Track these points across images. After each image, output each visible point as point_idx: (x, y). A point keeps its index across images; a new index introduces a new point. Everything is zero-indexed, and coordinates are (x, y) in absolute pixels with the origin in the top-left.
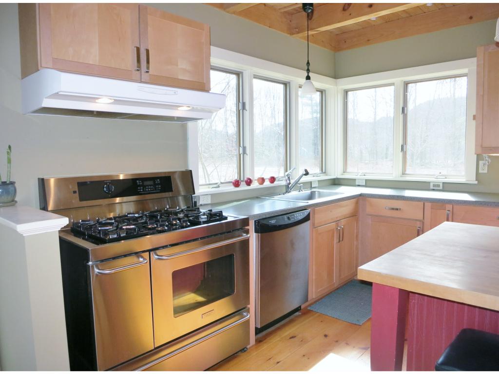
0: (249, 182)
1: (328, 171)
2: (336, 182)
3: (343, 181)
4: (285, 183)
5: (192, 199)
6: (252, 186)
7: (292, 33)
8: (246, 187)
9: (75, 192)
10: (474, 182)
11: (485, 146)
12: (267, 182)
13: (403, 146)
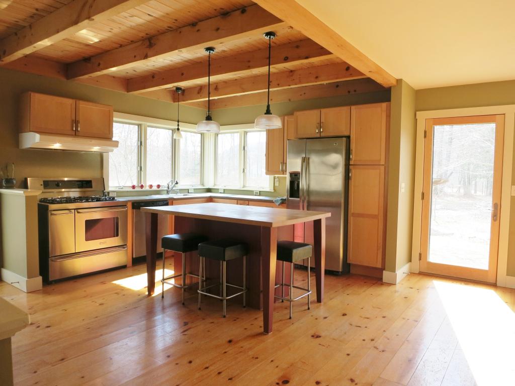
0: (142, 186)
1: (205, 184)
2: (209, 190)
3: (212, 190)
4: (166, 189)
5: (104, 193)
6: (144, 189)
7: (174, 102)
8: (140, 189)
9: (42, 185)
10: (273, 191)
11: (270, 170)
12: (155, 188)
13: (244, 170)
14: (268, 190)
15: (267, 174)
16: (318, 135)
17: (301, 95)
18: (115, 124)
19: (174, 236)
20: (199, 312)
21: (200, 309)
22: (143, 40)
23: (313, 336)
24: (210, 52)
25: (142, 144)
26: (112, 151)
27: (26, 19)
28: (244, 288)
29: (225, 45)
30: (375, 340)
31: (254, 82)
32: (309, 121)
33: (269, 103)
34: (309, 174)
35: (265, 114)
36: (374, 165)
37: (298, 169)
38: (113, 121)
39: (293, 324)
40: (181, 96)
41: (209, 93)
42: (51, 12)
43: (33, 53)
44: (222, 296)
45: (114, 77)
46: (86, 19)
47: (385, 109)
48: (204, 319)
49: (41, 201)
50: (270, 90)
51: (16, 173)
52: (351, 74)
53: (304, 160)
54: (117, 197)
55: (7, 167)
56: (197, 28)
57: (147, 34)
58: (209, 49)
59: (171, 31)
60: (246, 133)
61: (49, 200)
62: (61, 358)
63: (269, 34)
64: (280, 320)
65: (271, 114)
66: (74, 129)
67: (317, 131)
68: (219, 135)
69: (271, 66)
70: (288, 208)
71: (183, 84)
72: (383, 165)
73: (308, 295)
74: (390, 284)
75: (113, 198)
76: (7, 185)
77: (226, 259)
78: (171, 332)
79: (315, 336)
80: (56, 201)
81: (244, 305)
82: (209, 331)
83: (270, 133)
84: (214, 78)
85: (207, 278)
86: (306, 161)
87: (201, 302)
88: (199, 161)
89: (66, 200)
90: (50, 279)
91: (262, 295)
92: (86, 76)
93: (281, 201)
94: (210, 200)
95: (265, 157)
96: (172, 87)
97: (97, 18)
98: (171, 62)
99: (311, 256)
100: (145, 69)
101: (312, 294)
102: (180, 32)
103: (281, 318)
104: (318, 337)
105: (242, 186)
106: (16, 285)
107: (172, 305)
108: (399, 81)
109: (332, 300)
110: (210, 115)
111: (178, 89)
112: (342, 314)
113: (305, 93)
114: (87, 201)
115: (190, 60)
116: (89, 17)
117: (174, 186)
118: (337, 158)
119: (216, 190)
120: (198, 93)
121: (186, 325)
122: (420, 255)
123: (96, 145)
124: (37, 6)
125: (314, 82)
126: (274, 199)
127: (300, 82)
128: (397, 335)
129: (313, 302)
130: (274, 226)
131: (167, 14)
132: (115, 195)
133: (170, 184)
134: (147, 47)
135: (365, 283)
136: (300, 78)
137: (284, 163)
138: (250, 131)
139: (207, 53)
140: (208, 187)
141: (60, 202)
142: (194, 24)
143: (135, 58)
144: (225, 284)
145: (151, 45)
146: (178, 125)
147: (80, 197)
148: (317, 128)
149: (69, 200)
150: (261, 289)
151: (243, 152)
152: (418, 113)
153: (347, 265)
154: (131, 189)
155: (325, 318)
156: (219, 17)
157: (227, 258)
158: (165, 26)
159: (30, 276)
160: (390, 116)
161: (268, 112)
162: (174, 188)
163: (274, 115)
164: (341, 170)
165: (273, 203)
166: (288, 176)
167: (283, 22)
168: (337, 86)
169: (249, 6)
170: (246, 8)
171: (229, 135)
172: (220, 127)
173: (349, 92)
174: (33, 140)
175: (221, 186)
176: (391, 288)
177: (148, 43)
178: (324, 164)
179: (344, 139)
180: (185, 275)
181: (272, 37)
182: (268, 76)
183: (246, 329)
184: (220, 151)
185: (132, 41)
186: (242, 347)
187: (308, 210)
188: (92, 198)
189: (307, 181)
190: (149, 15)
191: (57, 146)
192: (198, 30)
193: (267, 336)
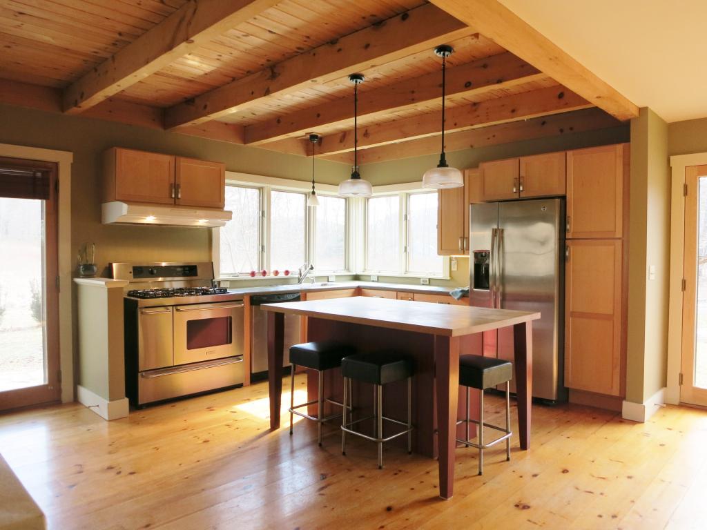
0: (264, 273)
1: (351, 269)
2: (356, 278)
3: (362, 278)
4: (297, 276)
5: (212, 283)
6: (266, 277)
7: (308, 155)
8: (262, 277)
9: (131, 273)
10: (449, 278)
11: (443, 248)
12: (282, 275)
13: (406, 248)
14: (441, 276)
15: (439, 254)
16: (516, 196)
17: (489, 139)
18: (227, 188)
19: (309, 346)
20: (343, 458)
21: (344, 454)
22: (262, 68)
23: (517, 506)
24: (356, 82)
25: (264, 214)
26: (224, 225)
27: (106, 48)
28: (409, 425)
29: (378, 69)
30: (619, 517)
31: (420, 122)
32: (501, 175)
33: (445, 151)
34: (503, 253)
35: (439, 166)
36: (606, 238)
37: (486, 246)
38: (224, 184)
39: (484, 484)
40: (317, 148)
41: (356, 141)
42: (139, 36)
43: (117, 94)
44: (377, 437)
45: (226, 124)
46: (184, 41)
47: (622, 153)
48: (349, 470)
49: (129, 294)
50: (445, 132)
51: (97, 256)
52: (567, 104)
53: (496, 232)
54: (231, 288)
55: (86, 248)
56: (338, 46)
57: (268, 61)
58: (355, 77)
59: (302, 54)
60: (408, 195)
61: (140, 293)
62: (144, 525)
63: (442, 49)
64: (465, 477)
65: (447, 166)
66: (174, 197)
67: (515, 190)
68: (370, 200)
69: (446, 97)
70: (472, 304)
71: (319, 130)
72: (619, 239)
73: (507, 439)
74: (633, 422)
75: (225, 291)
76: (87, 273)
77: (382, 383)
78: (302, 489)
79: (521, 507)
80: (149, 294)
81: (410, 450)
82: (357, 490)
83: (444, 194)
84: (363, 119)
85: (354, 408)
86: (498, 235)
87: (346, 443)
88: (343, 237)
89: (162, 294)
90: (140, 403)
91: (436, 437)
92: (189, 124)
93: (460, 294)
94: (359, 292)
95: (436, 230)
96: (304, 134)
97: (198, 38)
98: (302, 100)
99: (511, 379)
100: (268, 111)
101: (513, 437)
102: (314, 55)
103: (465, 474)
104: (526, 507)
105: (404, 271)
106: (95, 409)
107: (304, 446)
108: (643, 111)
109: (544, 445)
110: (357, 171)
111: (313, 137)
112: (561, 470)
113: (494, 136)
114: (190, 295)
115: (329, 94)
116: (187, 39)
117: (308, 272)
118: (547, 231)
119: (367, 278)
120: (341, 142)
121: (324, 479)
122: (681, 376)
123: (201, 218)
124: (120, 28)
125: (509, 118)
126: (450, 291)
127: (488, 119)
128: (655, 510)
129: (514, 450)
130: (455, 334)
131: (296, 29)
132: (229, 286)
133: (303, 270)
134: (269, 79)
135: (594, 418)
136: (487, 113)
137: (465, 238)
138: (413, 194)
139: (352, 83)
140: (354, 274)
141: (155, 296)
142: (333, 42)
143: (252, 96)
144: (381, 417)
145: (274, 76)
146: (313, 187)
147: (181, 289)
148: (515, 185)
149: (167, 294)
150: (436, 426)
151: (404, 222)
152: (672, 158)
153: (563, 390)
154: (250, 277)
155: (535, 475)
156: (368, 29)
157: (383, 380)
158: (293, 46)
159: (112, 398)
160: (629, 165)
161: (443, 164)
162: (308, 275)
163: (451, 168)
164: (553, 245)
165: (450, 295)
166: (471, 258)
167: (467, 26)
168: (544, 123)
169: (413, 9)
170: (409, 13)
171: (384, 199)
172: (373, 188)
173: (562, 131)
174: (119, 212)
175: (373, 272)
176: (637, 428)
177: (270, 74)
178: (526, 238)
179: (557, 200)
180: (323, 401)
181: (447, 53)
182: (442, 112)
183: (412, 489)
184: (371, 222)
185: (248, 72)
186: (407, 519)
187: (502, 307)
188: (197, 290)
189: (501, 264)
190: (269, 31)
191: (150, 219)
192: (340, 50)
193: (445, 502)
